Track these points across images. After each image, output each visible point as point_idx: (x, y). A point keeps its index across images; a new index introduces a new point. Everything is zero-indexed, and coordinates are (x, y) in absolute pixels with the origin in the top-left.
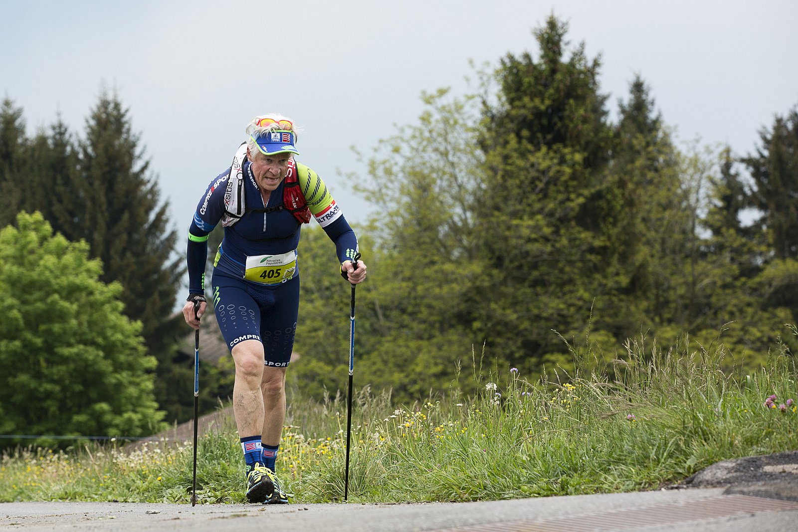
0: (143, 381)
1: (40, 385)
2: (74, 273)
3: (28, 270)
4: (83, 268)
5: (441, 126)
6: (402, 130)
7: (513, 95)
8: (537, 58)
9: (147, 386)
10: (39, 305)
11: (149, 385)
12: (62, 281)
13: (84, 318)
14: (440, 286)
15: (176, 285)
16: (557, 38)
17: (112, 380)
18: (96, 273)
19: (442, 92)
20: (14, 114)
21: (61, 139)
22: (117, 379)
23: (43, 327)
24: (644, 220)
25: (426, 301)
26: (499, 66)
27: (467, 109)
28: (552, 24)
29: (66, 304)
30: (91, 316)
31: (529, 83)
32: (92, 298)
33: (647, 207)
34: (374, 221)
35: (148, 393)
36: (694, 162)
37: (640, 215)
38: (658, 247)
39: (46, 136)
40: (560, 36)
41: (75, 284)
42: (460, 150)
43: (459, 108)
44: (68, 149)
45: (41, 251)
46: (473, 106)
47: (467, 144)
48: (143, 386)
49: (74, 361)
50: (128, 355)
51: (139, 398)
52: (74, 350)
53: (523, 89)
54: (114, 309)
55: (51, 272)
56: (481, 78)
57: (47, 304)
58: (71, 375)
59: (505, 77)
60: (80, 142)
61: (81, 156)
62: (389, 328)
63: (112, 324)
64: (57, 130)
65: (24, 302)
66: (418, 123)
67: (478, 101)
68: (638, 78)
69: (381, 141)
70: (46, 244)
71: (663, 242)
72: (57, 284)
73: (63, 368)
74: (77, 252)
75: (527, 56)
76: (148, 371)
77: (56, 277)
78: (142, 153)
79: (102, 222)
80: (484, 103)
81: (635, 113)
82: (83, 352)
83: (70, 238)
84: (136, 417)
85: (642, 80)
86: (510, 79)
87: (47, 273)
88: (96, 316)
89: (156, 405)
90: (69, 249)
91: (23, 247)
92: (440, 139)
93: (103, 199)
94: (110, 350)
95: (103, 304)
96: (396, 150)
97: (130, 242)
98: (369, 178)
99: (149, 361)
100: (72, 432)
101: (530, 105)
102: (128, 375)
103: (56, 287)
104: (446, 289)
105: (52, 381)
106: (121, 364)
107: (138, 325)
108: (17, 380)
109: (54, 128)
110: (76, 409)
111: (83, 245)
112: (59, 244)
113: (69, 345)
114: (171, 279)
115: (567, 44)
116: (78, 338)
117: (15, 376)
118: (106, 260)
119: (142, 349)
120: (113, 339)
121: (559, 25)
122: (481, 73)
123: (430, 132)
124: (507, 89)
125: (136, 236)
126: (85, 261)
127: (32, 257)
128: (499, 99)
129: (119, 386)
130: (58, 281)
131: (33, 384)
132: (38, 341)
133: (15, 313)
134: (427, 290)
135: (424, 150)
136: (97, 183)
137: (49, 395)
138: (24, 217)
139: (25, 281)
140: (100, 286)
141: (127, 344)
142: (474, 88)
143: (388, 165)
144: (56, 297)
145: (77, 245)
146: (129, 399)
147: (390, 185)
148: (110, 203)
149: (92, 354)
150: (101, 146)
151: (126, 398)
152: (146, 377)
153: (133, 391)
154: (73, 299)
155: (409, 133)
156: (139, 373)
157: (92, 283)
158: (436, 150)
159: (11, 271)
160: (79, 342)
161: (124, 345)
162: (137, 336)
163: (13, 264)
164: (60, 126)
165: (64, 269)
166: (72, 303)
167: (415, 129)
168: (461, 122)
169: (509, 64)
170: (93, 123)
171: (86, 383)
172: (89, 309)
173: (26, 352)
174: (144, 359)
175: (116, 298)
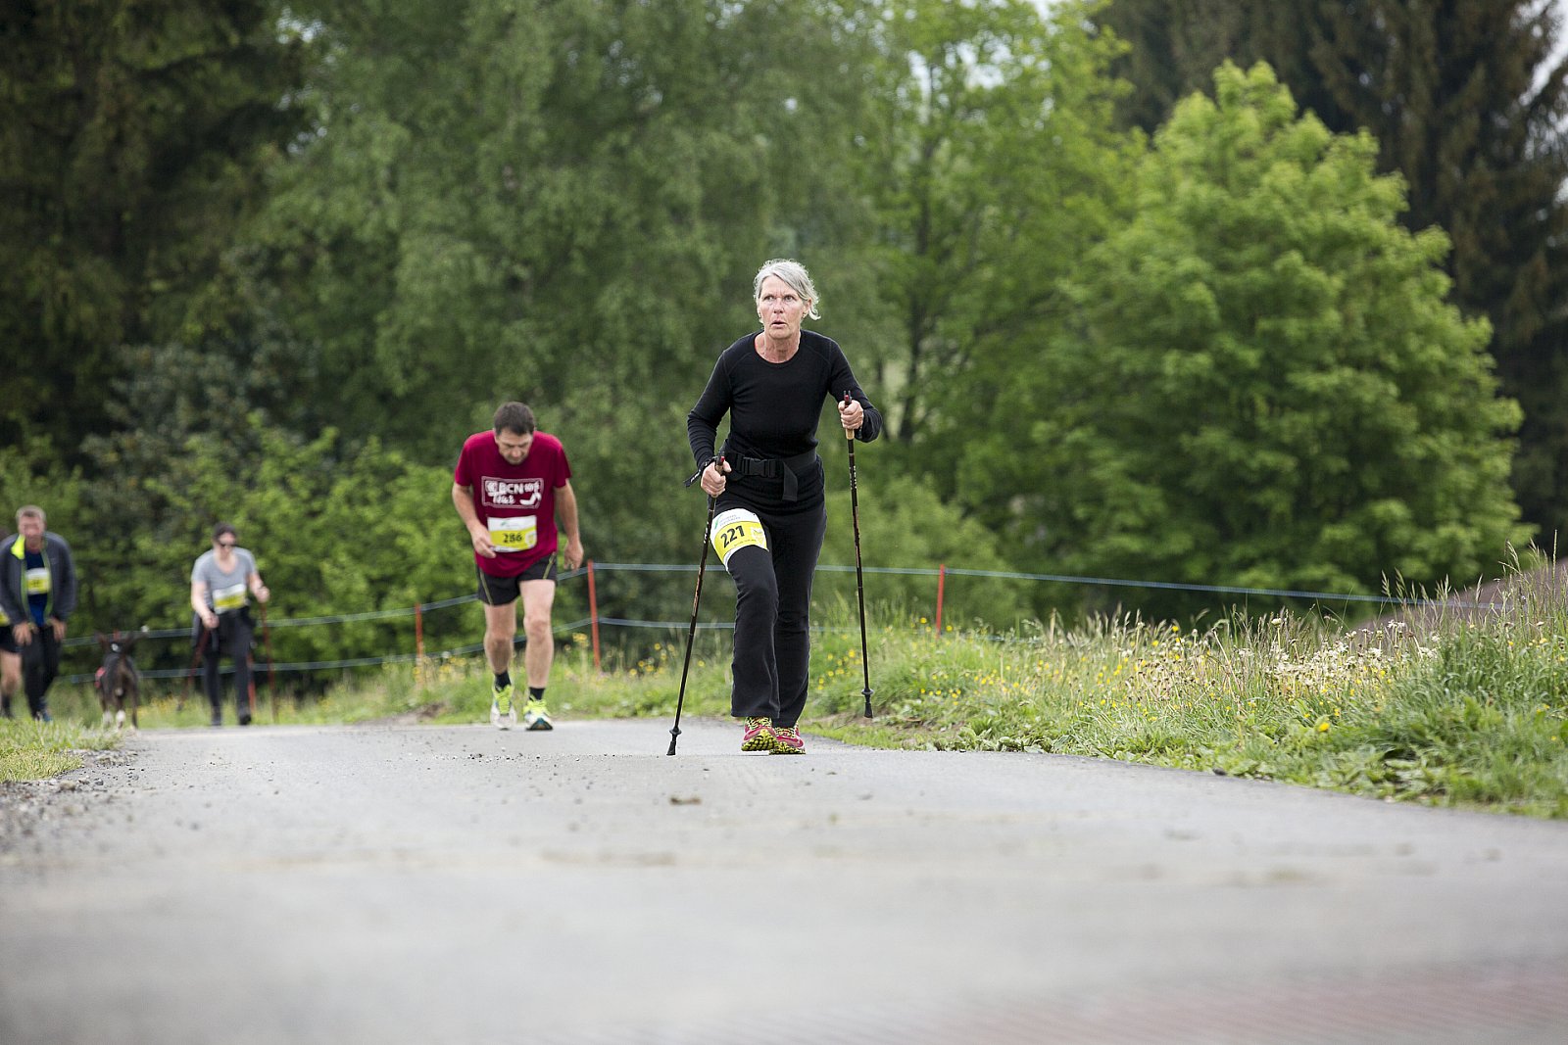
0: (1489, 455)
1: (1251, 454)
2: (1338, 205)
3: (1234, 196)
4: (1361, 195)
9: (1496, 468)
10: (1257, 275)
11: (1502, 465)
12: (1312, 223)
13: (1358, 307)
17: (1415, 449)
18: (1389, 206)
22: (1429, 449)
23: (1264, 324)
29: (1317, 276)
30: (1374, 303)
32: (1378, 263)
35: (1499, 484)
41: (1339, 229)
45: (1268, 152)
48: (1487, 465)
49: (1330, 403)
50: (1457, 395)
51: (1476, 493)
52: (1331, 379)
54: (1428, 290)
55: (1287, 201)
57: (1272, 272)
58: (1321, 435)
63: (1421, 322)
65: (1224, 267)
70: (1279, 135)
72: (1300, 229)
73: (1305, 419)
74: (1351, 157)
76: (1500, 433)
77: (1298, 213)
79: (1421, 88)
82: (1349, 384)
83: (1334, 124)
84: (1466, 536)
87: (1277, 204)
88: (1384, 304)
89: (1515, 511)
90: (1333, 149)
91: (1226, 143)
93: (1428, 35)
94: (1412, 383)
95: (1402, 277)
99: (1504, 411)
100: (1318, 563)
102: (1454, 442)
103: (1297, 235)
105: (1280, 447)
106: (1439, 415)
107: (1483, 327)
108: (1198, 441)
110: (1331, 511)
111: (1365, 141)
112: (1309, 138)
113: (1322, 368)
116: (1341, 352)
117: (1195, 432)
118: (1421, 176)
119: (1488, 382)
120: (1422, 357)
126: (1366, 178)
127: (1246, 167)
129: (1431, 462)
130: (1302, 221)
131: (1235, 451)
132: (1251, 357)
133: (1199, 292)
137: (1270, 477)
138: (1229, 75)
139: (1227, 220)
140: (1398, 236)
141: (1454, 370)
144: (1295, 257)
145: (1349, 141)
146: (1454, 494)
148: (1444, 43)
149: (1372, 389)
151: (1446, 491)
152: (1496, 445)
153: (1463, 477)
154: (1335, 264)
156: (1480, 436)
157: (1379, 229)
159: (1194, 196)
160: (1343, 362)
161: (1447, 371)
162: (1477, 353)
163: (1200, 181)
165: (1317, 196)
166: (1330, 273)
171: (1355, 455)
172: (1368, 287)
173: (1222, 380)
174: (1492, 406)
175: (1434, 265)
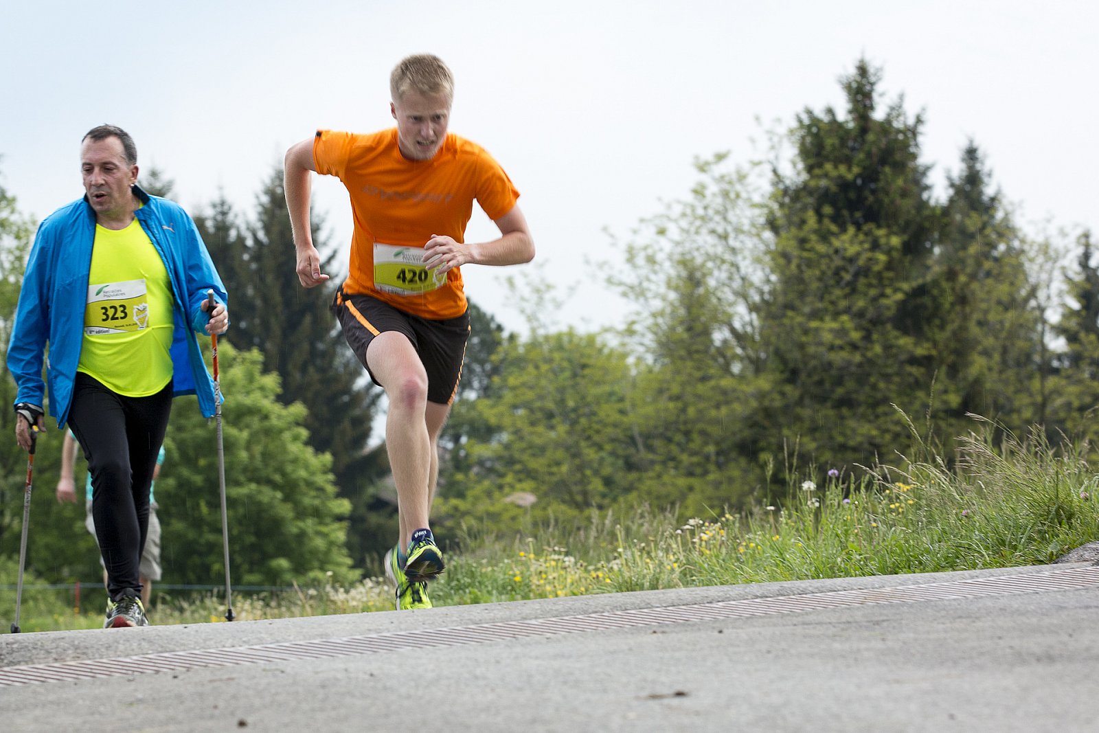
0: (333, 530)
1: (201, 536)
2: (243, 391)
4: (256, 385)
5: (719, 200)
6: (669, 206)
7: (811, 161)
8: (843, 112)
9: (338, 538)
10: (200, 432)
11: (340, 534)
12: (229, 402)
13: (258, 449)
14: (718, 406)
15: (373, 410)
16: (868, 88)
17: (293, 529)
18: (272, 390)
19: (720, 157)
20: (164, 187)
21: (223, 222)
22: (300, 528)
23: (202, 462)
24: (980, 323)
25: (700, 426)
26: (794, 124)
27: (752, 179)
28: (863, 70)
29: (233, 431)
30: (265, 446)
31: (833, 145)
32: (266, 424)
33: (984, 306)
34: (633, 323)
35: (340, 547)
36: (1045, 249)
37: (976, 316)
38: (997, 357)
39: (204, 217)
40: (872, 84)
41: (244, 405)
42: (742, 232)
43: (742, 178)
44: (233, 234)
46: (760, 176)
47: (753, 225)
49: (244, 504)
50: (315, 497)
52: (244, 490)
53: (824, 153)
54: (296, 438)
56: (771, 139)
57: (206, 431)
58: (240, 522)
59: (803, 138)
60: (248, 224)
61: (250, 242)
62: (652, 462)
63: (291, 457)
64: (219, 209)
65: (180, 429)
66: (689, 198)
67: (767, 169)
68: (971, 142)
69: (642, 220)
71: (1005, 351)
72: (223, 405)
74: (248, 364)
75: (830, 111)
76: (339, 518)
78: (329, 238)
79: (276, 328)
80: (775, 171)
81: (968, 188)
82: (254, 493)
83: (236, 346)
84: (324, 577)
85: (975, 144)
86: (808, 140)
88: (272, 447)
89: (349, 561)
90: (238, 360)
92: (717, 218)
93: (277, 298)
94: (290, 490)
95: (281, 431)
96: (662, 232)
97: (313, 353)
98: (627, 267)
99: (340, 505)
101: (834, 173)
102: (313, 523)
104: (724, 410)
105: (216, 530)
106: (305, 508)
107: (327, 458)
108: (170, 529)
109: (214, 206)
110: (246, 567)
111: (256, 355)
112: (225, 353)
113: (239, 484)
114: (367, 401)
115: (881, 95)
116: (249, 474)
118: (284, 374)
119: (331, 489)
120: (294, 476)
121: (871, 70)
122: (770, 132)
123: (705, 208)
124: (805, 152)
125: (321, 346)
126: (257, 375)
128: (794, 165)
129: (302, 535)
131: (191, 535)
132: (198, 479)
134: (700, 411)
135: (697, 233)
136: (270, 279)
137: (211, 548)
140: (277, 409)
141: (312, 483)
142: (762, 151)
143: (650, 251)
145: (247, 355)
146: (314, 552)
147: (653, 277)
148: (287, 303)
149: (268, 495)
150: (276, 229)
151: (310, 552)
152: (336, 525)
153: (319, 543)
154: (242, 425)
155: (677, 210)
156: (328, 520)
157: (267, 404)
158: (713, 232)
160: (251, 480)
161: (309, 484)
162: (325, 472)
164: (223, 203)
165: (232, 385)
166: (241, 430)
167: (685, 205)
168: (744, 195)
169: (806, 120)
170: (265, 199)
171: (258, 534)
172: (263, 438)
173: (182, 493)
174: (333, 503)
175: (298, 424)
